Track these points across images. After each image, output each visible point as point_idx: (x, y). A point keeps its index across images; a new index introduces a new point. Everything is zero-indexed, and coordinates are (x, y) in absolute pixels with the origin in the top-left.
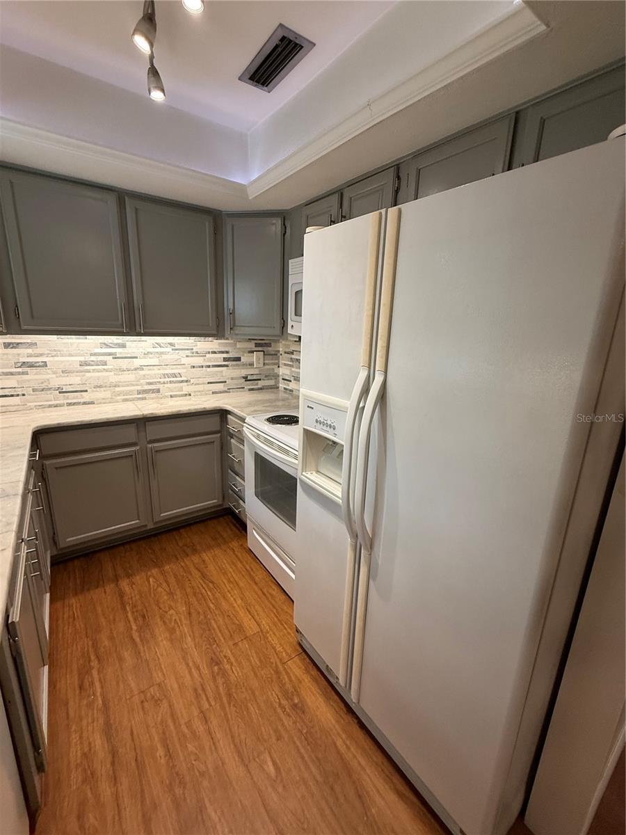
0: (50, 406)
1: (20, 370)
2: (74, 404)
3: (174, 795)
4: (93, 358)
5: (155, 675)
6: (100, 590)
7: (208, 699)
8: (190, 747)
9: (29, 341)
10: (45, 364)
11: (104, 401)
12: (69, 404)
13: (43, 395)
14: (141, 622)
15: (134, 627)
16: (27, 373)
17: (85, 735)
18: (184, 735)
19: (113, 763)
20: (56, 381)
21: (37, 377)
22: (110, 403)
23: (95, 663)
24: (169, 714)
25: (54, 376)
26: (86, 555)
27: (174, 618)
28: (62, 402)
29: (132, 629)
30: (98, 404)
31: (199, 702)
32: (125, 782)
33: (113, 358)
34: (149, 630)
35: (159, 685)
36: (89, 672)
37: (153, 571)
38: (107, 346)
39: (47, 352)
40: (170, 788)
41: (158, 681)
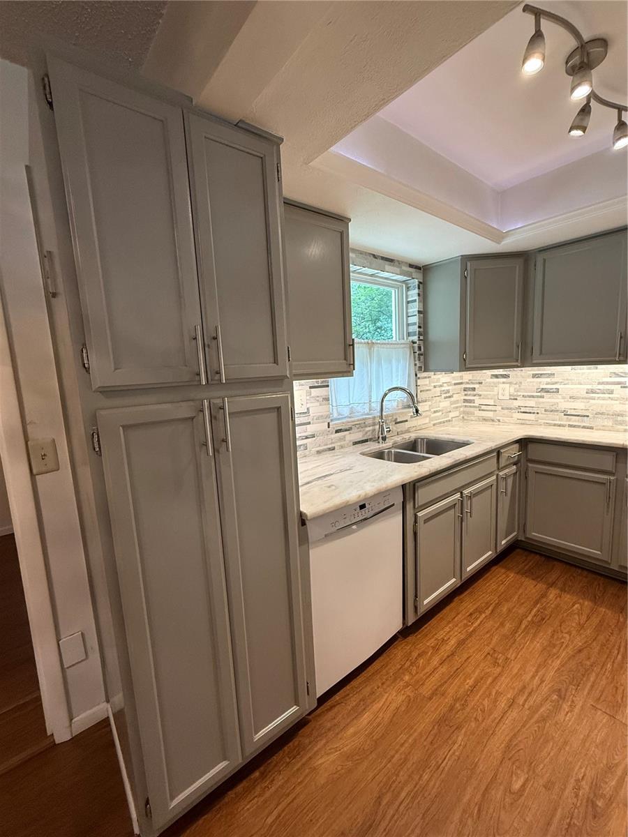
0: (555, 425)
1: (539, 394)
2: (574, 426)
3: (455, 705)
4: (601, 387)
5: (511, 650)
6: (535, 583)
7: (525, 701)
8: (486, 702)
9: (549, 372)
10: (557, 391)
11: (604, 428)
12: (570, 426)
13: (551, 415)
14: (536, 621)
15: (529, 618)
16: (543, 397)
17: (451, 633)
18: (490, 694)
19: (448, 657)
20: (564, 405)
21: (549, 400)
22: (610, 430)
23: (488, 612)
24: (495, 676)
25: (563, 400)
26: (549, 557)
27: (563, 640)
28: (565, 423)
29: (526, 617)
30: (597, 430)
31: (518, 694)
32: (443, 669)
33: (621, 387)
34: (537, 629)
35: (507, 659)
36: (481, 613)
37: (586, 603)
38: (617, 375)
39: (561, 381)
40: (456, 700)
41: (509, 656)
